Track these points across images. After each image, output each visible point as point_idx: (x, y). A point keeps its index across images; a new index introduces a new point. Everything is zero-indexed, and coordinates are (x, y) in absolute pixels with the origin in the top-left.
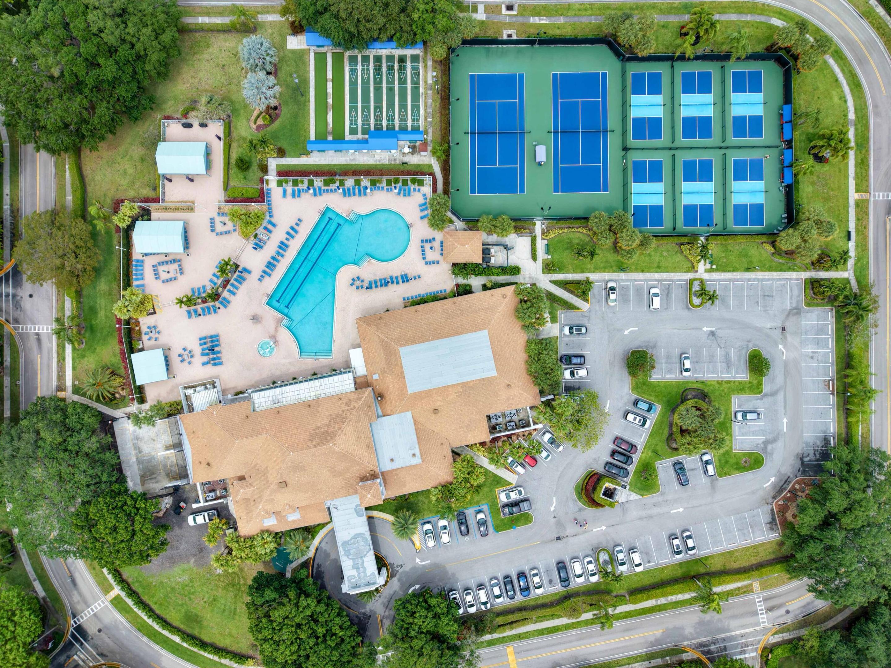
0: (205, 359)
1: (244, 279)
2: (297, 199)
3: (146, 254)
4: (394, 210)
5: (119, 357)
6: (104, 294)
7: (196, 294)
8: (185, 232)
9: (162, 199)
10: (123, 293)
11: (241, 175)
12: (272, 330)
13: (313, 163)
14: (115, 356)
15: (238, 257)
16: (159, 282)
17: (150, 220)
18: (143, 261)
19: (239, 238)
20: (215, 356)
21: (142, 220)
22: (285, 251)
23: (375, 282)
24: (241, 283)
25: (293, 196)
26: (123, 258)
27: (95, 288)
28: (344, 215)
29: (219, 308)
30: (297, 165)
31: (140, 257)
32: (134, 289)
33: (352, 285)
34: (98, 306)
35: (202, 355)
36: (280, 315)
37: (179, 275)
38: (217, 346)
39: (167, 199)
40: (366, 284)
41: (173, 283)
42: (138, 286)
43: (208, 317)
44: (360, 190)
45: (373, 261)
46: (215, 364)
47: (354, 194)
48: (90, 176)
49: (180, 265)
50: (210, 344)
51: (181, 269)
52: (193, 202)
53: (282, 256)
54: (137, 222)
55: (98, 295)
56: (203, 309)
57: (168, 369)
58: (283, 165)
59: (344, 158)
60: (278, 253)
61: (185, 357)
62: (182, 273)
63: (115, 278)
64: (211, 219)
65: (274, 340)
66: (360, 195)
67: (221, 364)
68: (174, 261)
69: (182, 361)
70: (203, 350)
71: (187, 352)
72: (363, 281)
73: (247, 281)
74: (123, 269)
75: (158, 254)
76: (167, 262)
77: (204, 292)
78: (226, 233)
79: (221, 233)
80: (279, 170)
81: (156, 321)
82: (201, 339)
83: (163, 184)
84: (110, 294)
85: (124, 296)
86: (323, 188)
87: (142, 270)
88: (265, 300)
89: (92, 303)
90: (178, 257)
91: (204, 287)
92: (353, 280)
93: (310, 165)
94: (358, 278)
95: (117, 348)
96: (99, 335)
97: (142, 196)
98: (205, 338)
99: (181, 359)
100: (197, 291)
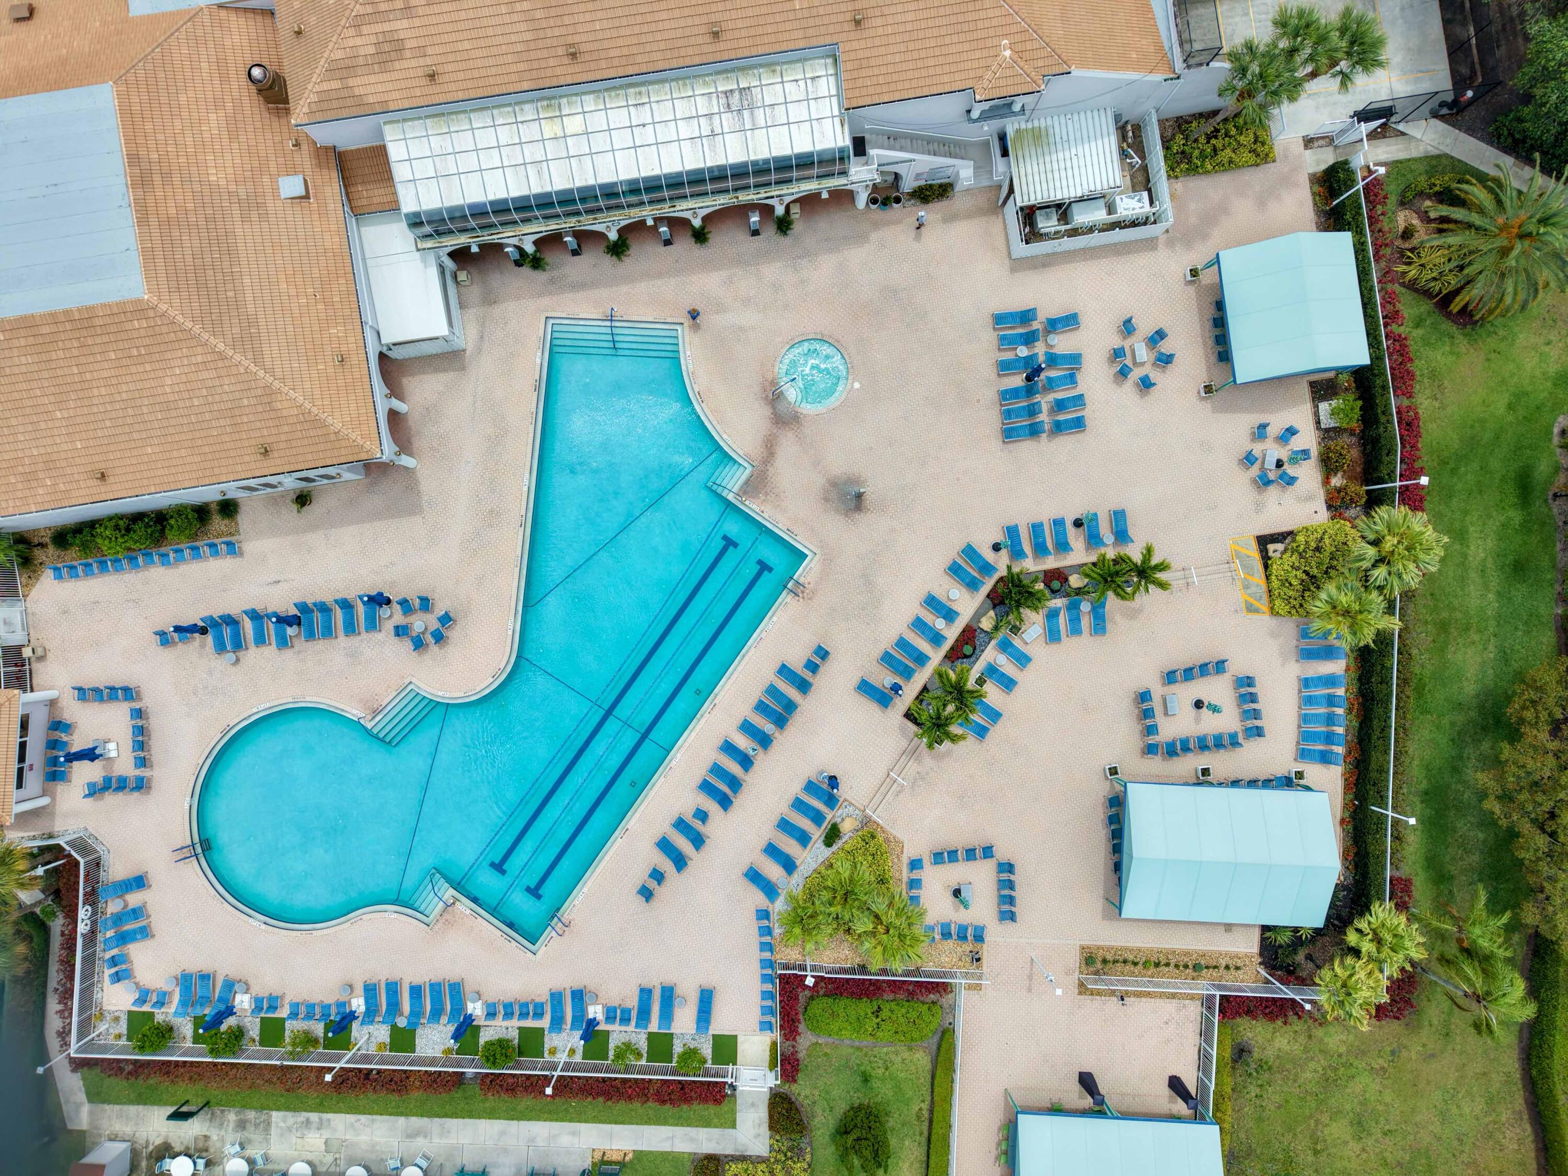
0: (1062, 343)
1: (887, 659)
2: (655, 981)
3: (1288, 782)
4: (256, 923)
5: (1418, 366)
6: (1467, 629)
7: (1085, 607)
8: (1118, 867)
9: (1210, 1008)
10: (1394, 624)
11: (883, 1091)
12: (788, 446)
13: (583, 1127)
14: (1434, 375)
15: (912, 753)
16: (1238, 666)
17: (1265, 929)
18: (1303, 754)
19: (898, 831)
20: (1023, 352)
21: (1296, 930)
22: (716, 770)
23: (351, 628)
24: (902, 643)
25: (669, 995)
26: (1383, 770)
27: (1504, 656)
28: (464, 906)
29: (996, 547)
30: (648, 1121)
31: (1314, 772)
32: (1345, 641)
33: (446, 619)
34: (1495, 581)
35: (1075, 359)
36: (752, 507)
37: (1157, 691)
38: (1013, 393)
39: (1194, 1010)
40: (393, 616)
41: (1182, 659)
42: (1328, 653)
43: (1045, 514)
44: (394, 1007)
45: (354, 712)
46: (1026, 316)
47: (416, 991)
48: (1505, 1116)
49: (1150, 730)
50: (1045, 401)
51: (1147, 714)
52: (1082, 988)
53: (728, 748)
54: (1319, 923)
55: (1492, 627)
56: (1063, 546)
57: (1220, 305)
58: (707, 1124)
59: (452, 1140)
60: (746, 762)
61: (1143, 353)
62: (1144, 697)
63: (1420, 691)
64: (1012, 917)
65: (781, 407)
66: (393, 988)
67: (999, 319)
68: (1173, 750)
69: (1160, 335)
70: (1072, 379)
71: (1136, 374)
72: (400, 631)
73: (878, 652)
74: (1385, 728)
75: (1235, 783)
76: (1203, 745)
77: (1053, 615)
78: (953, 855)
79: (971, 854)
80: (725, 1107)
81: (1259, 507)
82: (1079, 424)
83: (1207, 1072)
84: (1443, 627)
85: (1390, 609)
86: (545, 1023)
87: (1305, 719)
88: (807, 572)
89: (1519, 592)
90: (1156, 764)
91: (1053, 636)
92: (439, 638)
93: (596, 1120)
94: (419, 644)
95: (1424, 403)
96: (1495, 464)
97: (1298, 1025)
98: (1058, 428)
99: (1165, 347)
100: (1085, 622)
